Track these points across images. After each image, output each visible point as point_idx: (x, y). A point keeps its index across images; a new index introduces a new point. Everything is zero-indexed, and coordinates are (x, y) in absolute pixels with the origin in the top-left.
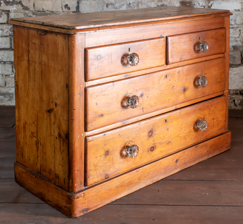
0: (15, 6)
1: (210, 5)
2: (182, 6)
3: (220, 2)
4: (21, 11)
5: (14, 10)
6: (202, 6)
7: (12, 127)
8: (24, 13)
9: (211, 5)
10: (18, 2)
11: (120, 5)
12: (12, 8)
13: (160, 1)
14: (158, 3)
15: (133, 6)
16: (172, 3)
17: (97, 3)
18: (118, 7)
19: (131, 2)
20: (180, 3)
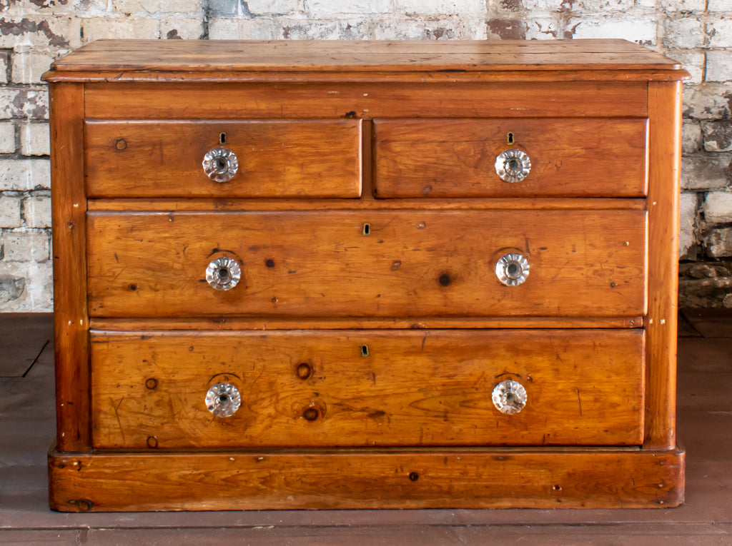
0: (28, 35)
1: (569, 28)
2: (493, 32)
3: (597, 21)
4: (45, 50)
5: (27, 46)
6: (547, 32)
7: (24, 376)
8: (53, 56)
9: (574, 30)
10: (37, 24)
11: (323, 30)
12: (21, 40)
13: (433, 20)
14: (427, 24)
15: (359, 32)
16: (465, 24)
17: (258, 26)
18: (315, 37)
19: (353, 24)
20: (488, 23)
